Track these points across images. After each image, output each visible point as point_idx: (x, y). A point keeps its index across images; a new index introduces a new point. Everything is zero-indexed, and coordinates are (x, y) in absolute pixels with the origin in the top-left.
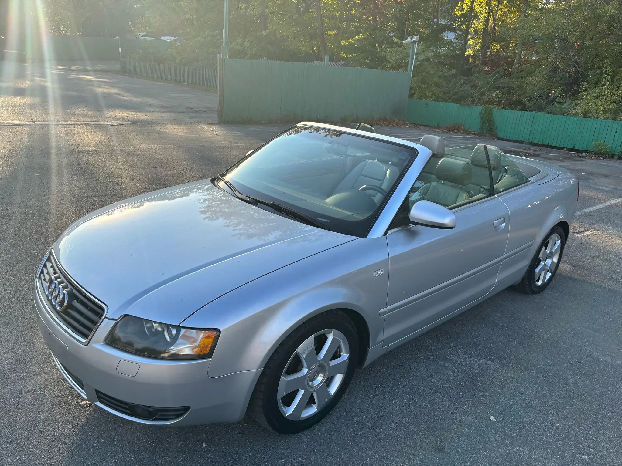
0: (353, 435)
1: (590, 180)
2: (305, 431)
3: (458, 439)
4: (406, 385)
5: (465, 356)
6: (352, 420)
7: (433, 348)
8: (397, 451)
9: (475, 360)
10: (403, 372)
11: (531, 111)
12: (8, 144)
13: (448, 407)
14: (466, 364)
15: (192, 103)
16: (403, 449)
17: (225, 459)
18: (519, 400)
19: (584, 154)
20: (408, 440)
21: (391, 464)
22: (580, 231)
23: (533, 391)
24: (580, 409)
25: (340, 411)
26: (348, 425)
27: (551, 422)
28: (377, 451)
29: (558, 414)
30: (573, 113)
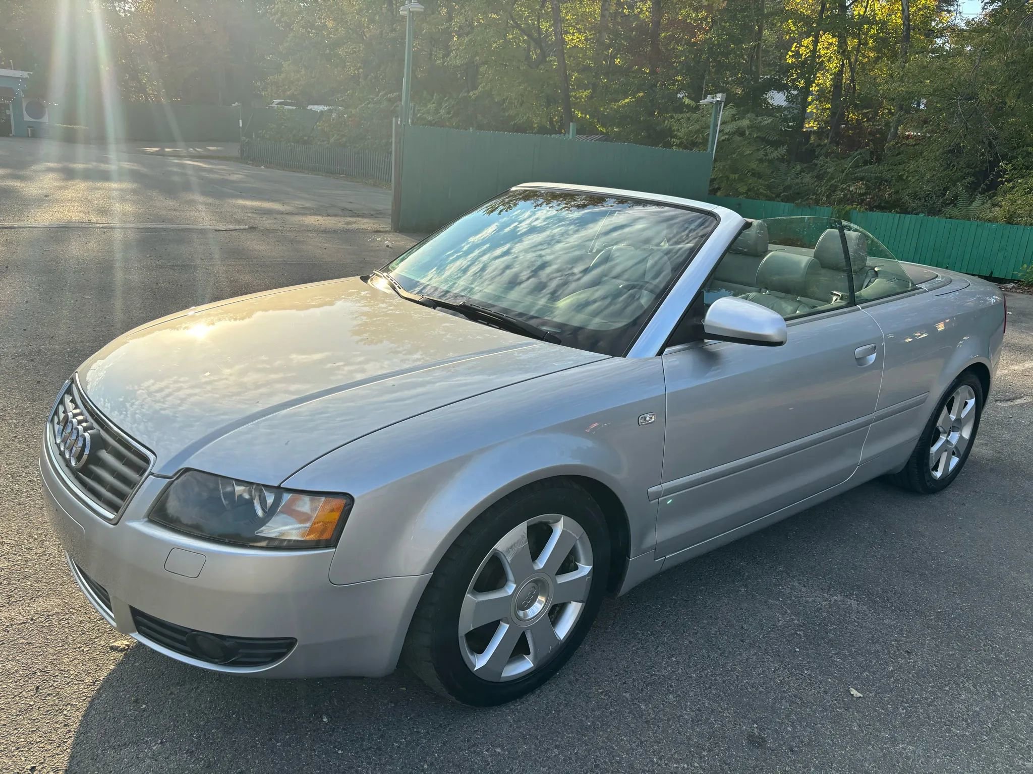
0: (598, 713)
1: (1021, 322)
2: (510, 704)
3: (793, 726)
4: (696, 633)
5: (804, 589)
6: (597, 688)
7: (747, 574)
8: (678, 743)
9: (823, 597)
10: (692, 611)
11: (917, 214)
12: (45, 253)
13: (774, 672)
14: (807, 602)
15: (351, 202)
16: (689, 738)
17: (362, 745)
18: (906, 664)
19: (1010, 286)
20: (698, 724)
21: (666, 764)
22: (1007, 398)
23: (932, 651)
24: (1018, 682)
25: (575, 672)
26: (590, 696)
27: (965, 703)
28: (642, 742)
29: (977, 690)
30: (988, 217)
